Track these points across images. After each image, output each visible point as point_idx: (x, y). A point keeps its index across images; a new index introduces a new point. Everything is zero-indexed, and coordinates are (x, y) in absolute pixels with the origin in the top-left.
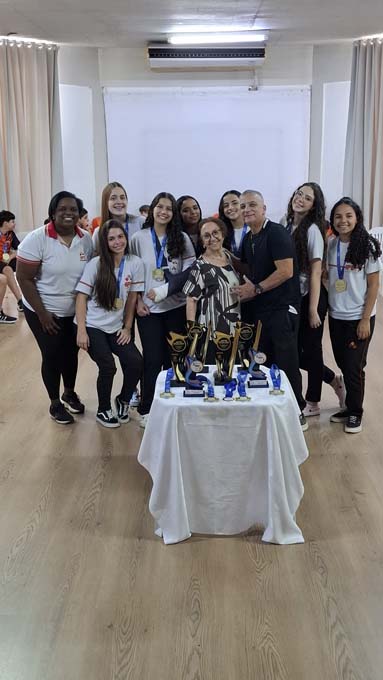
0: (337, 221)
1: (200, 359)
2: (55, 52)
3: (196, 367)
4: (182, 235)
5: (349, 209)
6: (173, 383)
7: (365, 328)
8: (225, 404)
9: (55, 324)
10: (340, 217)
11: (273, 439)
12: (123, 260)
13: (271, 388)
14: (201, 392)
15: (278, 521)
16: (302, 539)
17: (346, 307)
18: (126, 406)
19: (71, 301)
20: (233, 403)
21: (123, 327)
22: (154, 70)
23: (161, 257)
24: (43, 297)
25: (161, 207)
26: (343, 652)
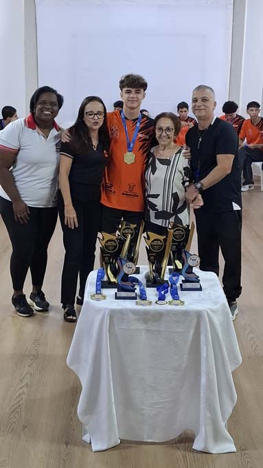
3: (128, 268)
8: (158, 307)
11: (207, 345)
14: (133, 295)
15: (210, 428)
16: (234, 449)
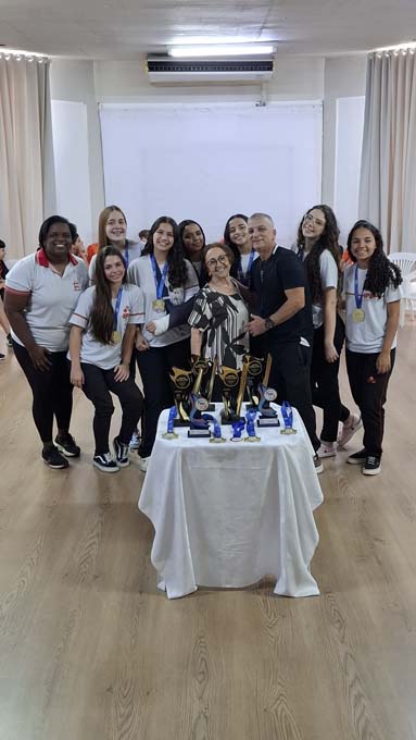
0: (355, 246)
1: (205, 396)
2: (47, 65)
3: (200, 404)
4: (185, 263)
5: (368, 234)
6: (176, 423)
7: (384, 361)
8: (233, 444)
9: (46, 359)
10: (358, 241)
11: (285, 482)
12: (121, 290)
13: (282, 427)
14: (206, 432)
15: (291, 572)
16: (316, 591)
17: (365, 339)
18: (125, 449)
19: (64, 335)
20: (241, 443)
21: (121, 363)
22: (153, 84)
23: (162, 286)
24: (33, 330)
25: (161, 232)
26: (362, 713)
